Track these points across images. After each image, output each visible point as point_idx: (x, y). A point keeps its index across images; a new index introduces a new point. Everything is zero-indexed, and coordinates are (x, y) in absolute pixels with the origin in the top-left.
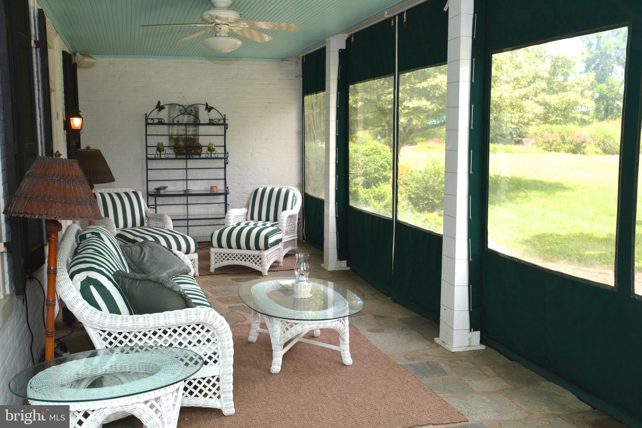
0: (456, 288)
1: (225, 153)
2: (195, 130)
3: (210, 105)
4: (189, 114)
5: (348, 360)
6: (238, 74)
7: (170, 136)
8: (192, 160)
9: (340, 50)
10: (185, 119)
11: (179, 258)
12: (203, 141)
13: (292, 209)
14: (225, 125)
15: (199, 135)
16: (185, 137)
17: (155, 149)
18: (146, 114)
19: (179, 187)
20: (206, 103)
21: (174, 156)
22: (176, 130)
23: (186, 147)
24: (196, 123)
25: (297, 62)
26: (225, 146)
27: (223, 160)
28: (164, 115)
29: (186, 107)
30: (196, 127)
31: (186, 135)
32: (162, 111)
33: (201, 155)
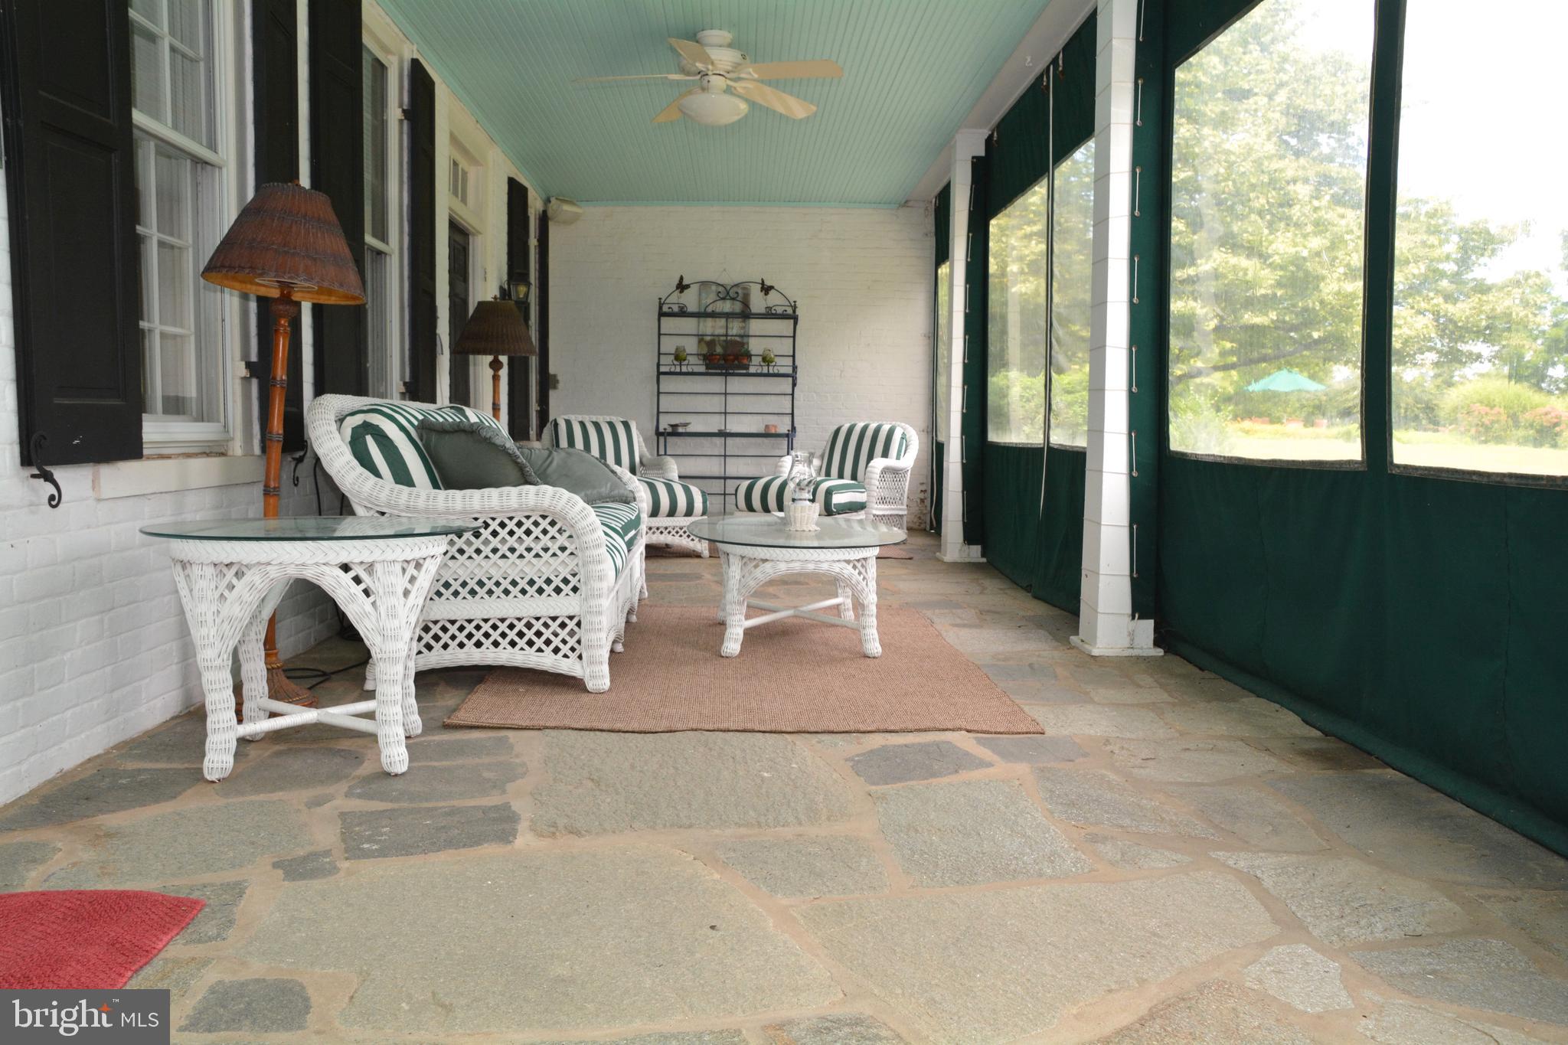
0: (1103, 529)
1: (795, 368)
2: (744, 328)
3: (768, 283)
4: (733, 299)
5: (874, 647)
6: (821, 231)
7: (701, 338)
8: (736, 378)
9: (973, 158)
10: (727, 307)
11: (619, 478)
12: (755, 346)
13: (898, 458)
14: (795, 319)
15: (749, 336)
16: (725, 338)
17: (672, 357)
18: (660, 299)
19: (714, 424)
20: (762, 279)
21: (702, 369)
22: (712, 327)
23: (724, 357)
24: (746, 315)
25: (926, 209)
26: (794, 356)
27: (790, 379)
28: (690, 300)
29: (728, 288)
30: (744, 322)
31: (727, 335)
32: (686, 291)
33: (748, 369)
